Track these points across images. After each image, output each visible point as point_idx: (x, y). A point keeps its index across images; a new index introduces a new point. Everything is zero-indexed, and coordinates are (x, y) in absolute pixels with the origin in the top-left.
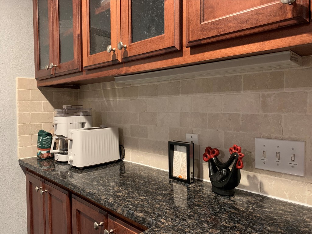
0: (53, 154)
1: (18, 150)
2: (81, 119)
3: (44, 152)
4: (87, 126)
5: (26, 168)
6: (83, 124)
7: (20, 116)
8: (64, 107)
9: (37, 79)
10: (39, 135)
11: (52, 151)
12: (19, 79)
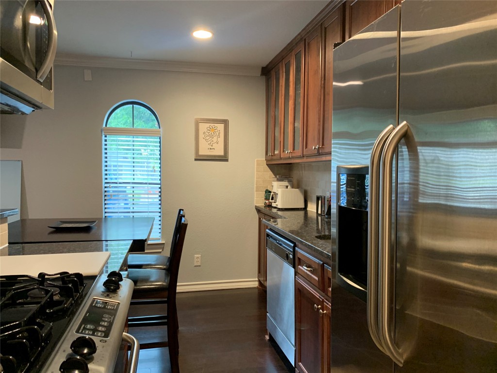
0: (271, 203)
1: (255, 201)
2: (286, 183)
3: (267, 202)
4: (289, 187)
5: (258, 210)
6: (287, 187)
7: (257, 181)
8: (278, 177)
9: (266, 160)
10: (266, 192)
11: (270, 201)
12: (257, 160)
